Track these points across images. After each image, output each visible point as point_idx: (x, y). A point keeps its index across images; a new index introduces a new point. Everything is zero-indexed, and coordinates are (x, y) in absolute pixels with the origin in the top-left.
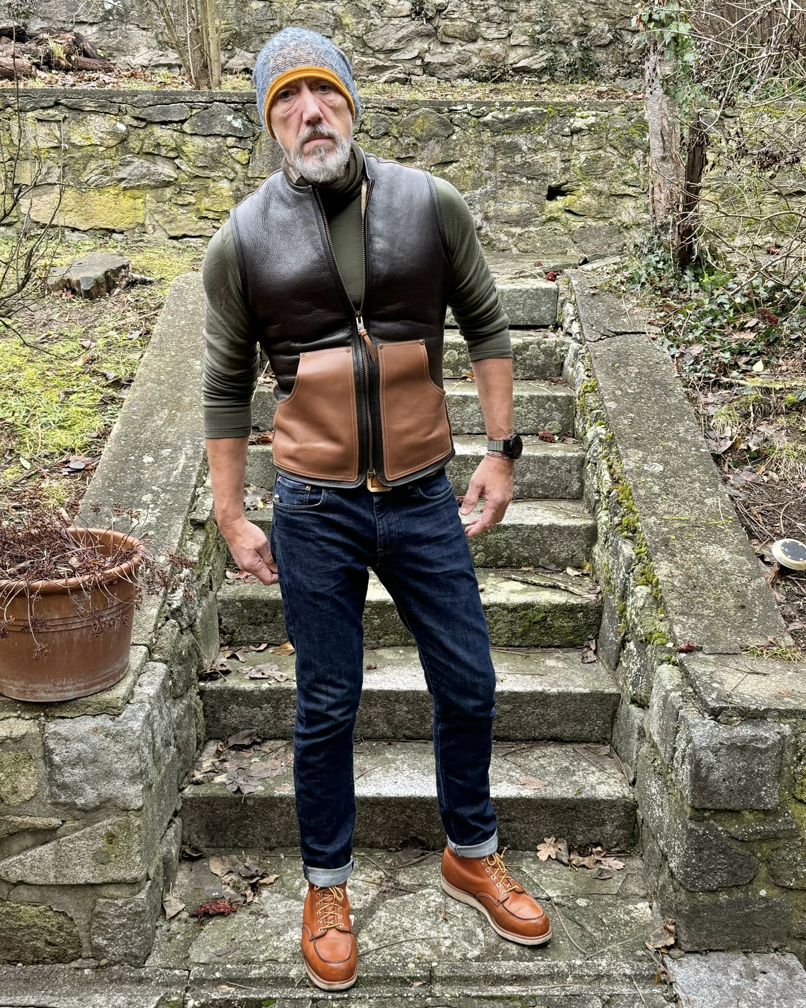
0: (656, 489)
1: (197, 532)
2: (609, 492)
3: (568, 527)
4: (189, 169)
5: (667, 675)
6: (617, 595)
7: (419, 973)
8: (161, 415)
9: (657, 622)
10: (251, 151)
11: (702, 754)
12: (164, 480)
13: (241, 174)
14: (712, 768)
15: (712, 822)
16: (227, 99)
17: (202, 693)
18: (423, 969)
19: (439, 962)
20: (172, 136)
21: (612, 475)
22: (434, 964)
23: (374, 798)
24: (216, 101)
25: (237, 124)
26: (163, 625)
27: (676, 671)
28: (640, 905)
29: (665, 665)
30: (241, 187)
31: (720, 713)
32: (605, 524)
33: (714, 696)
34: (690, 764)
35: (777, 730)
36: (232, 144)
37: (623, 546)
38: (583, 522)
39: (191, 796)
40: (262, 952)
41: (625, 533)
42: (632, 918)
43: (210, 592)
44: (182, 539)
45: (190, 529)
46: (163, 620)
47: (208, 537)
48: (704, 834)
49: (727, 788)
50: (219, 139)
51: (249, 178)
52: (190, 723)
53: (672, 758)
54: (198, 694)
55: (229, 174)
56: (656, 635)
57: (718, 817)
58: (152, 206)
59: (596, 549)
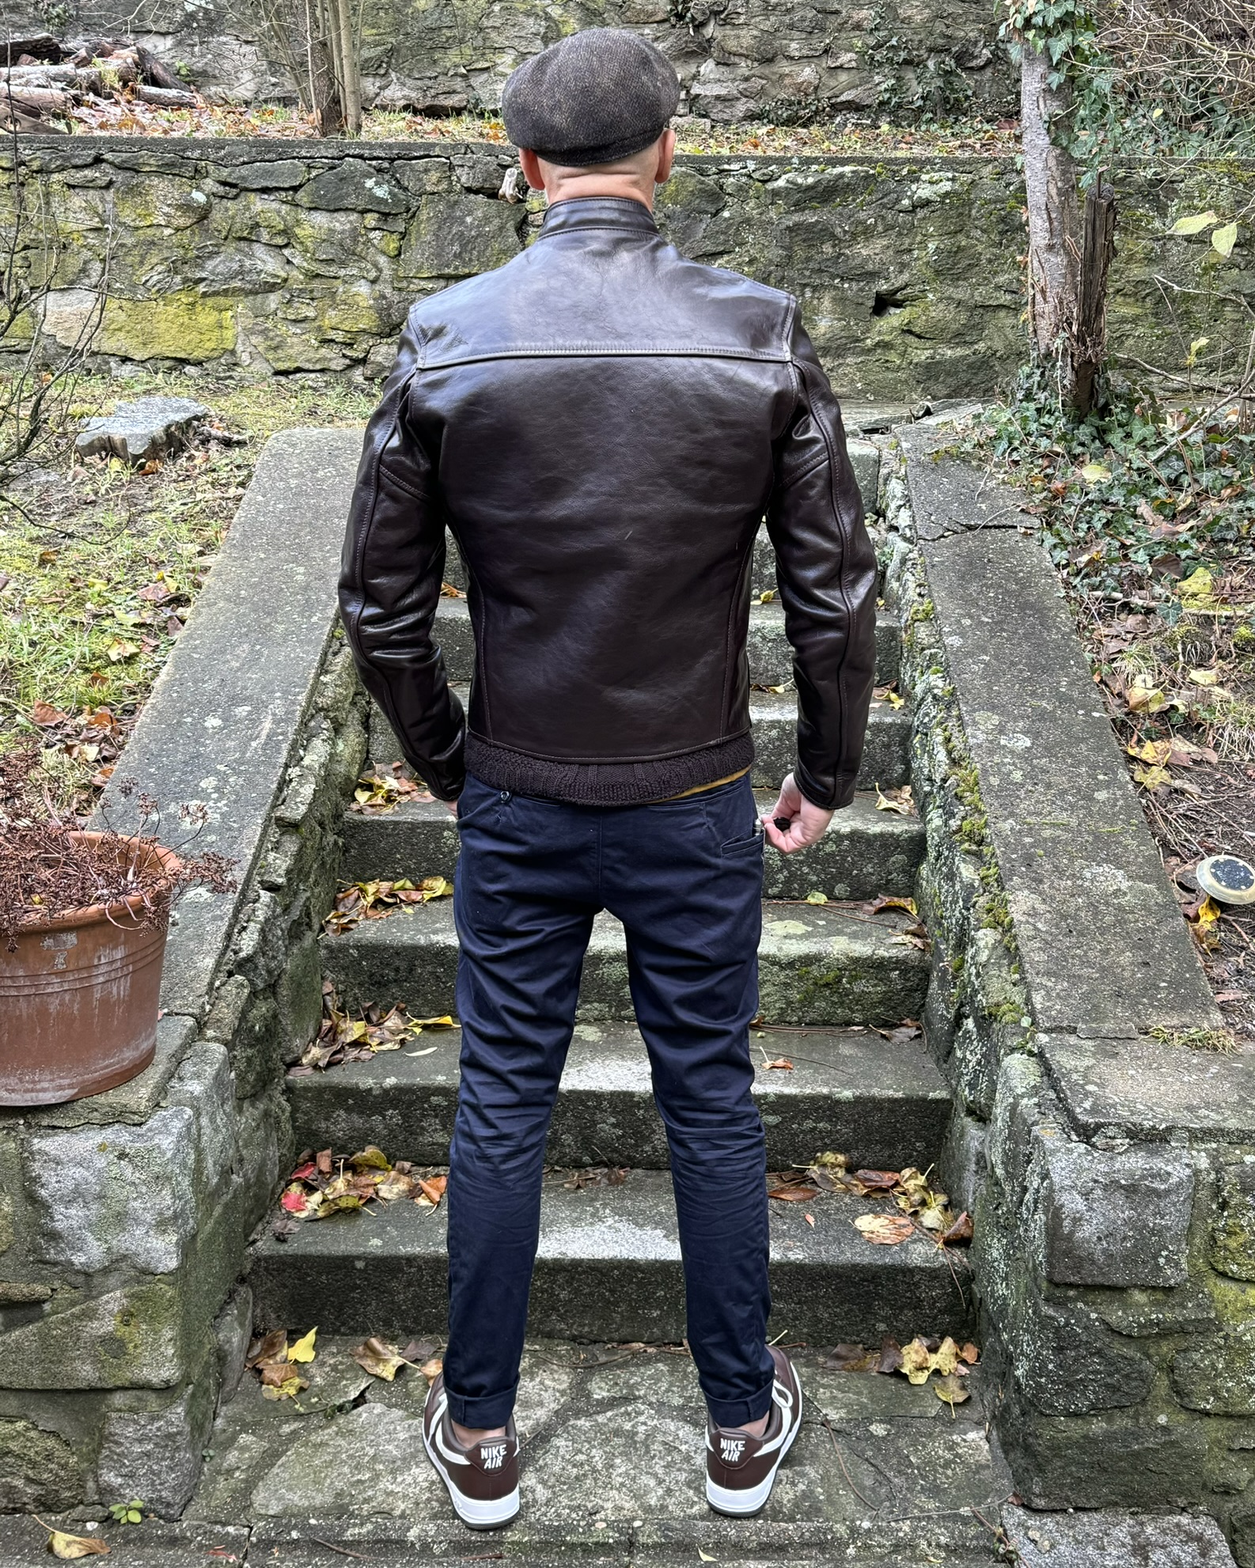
0: (1017, 776)
1: (286, 838)
2: (944, 780)
3: (882, 835)
4: (305, 264)
5: (1018, 1070)
6: (952, 942)
7: (612, 1537)
8: (238, 651)
9: (1008, 987)
10: (403, 235)
11: (1064, 1198)
12: (237, 755)
13: (387, 273)
14: (1080, 1219)
15: (1080, 1305)
16: (367, 153)
17: (289, 1090)
18: (620, 1531)
19: (644, 1521)
20: (279, 212)
21: (949, 752)
22: (637, 1524)
23: (556, 1260)
24: (348, 155)
25: (381, 192)
26: (223, 984)
27: (1032, 1065)
28: (972, 1436)
29: (1017, 1055)
30: (388, 292)
31: (1095, 1133)
32: (936, 830)
33: (1087, 1105)
34: (1045, 1213)
35: (1187, 1161)
36: (373, 224)
37: (962, 865)
38: (906, 827)
39: (266, 1253)
40: (366, 1501)
41: (966, 845)
42: (957, 1455)
43: (309, 933)
44: (259, 848)
45: (274, 833)
46: (222, 976)
47: (302, 847)
48: (1067, 1324)
49: (1104, 1251)
50: (354, 217)
51: (401, 279)
52: (267, 1139)
53: (1021, 1202)
54: (284, 1092)
55: (368, 271)
56: (1005, 1007)
57: (1091, 1297)
58: (249, 322)
59: (924, 870)
